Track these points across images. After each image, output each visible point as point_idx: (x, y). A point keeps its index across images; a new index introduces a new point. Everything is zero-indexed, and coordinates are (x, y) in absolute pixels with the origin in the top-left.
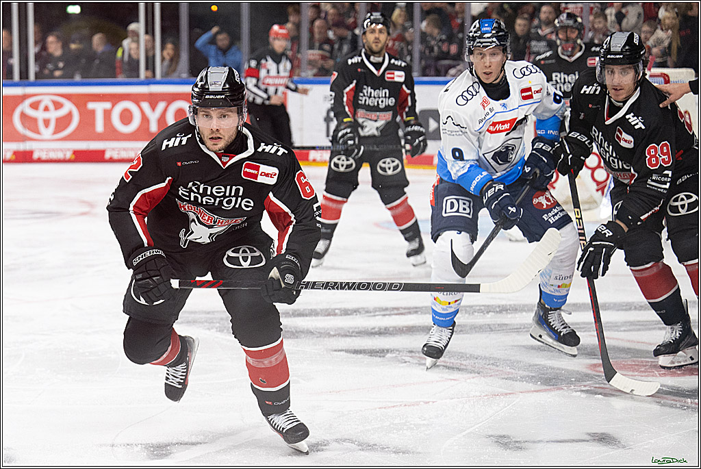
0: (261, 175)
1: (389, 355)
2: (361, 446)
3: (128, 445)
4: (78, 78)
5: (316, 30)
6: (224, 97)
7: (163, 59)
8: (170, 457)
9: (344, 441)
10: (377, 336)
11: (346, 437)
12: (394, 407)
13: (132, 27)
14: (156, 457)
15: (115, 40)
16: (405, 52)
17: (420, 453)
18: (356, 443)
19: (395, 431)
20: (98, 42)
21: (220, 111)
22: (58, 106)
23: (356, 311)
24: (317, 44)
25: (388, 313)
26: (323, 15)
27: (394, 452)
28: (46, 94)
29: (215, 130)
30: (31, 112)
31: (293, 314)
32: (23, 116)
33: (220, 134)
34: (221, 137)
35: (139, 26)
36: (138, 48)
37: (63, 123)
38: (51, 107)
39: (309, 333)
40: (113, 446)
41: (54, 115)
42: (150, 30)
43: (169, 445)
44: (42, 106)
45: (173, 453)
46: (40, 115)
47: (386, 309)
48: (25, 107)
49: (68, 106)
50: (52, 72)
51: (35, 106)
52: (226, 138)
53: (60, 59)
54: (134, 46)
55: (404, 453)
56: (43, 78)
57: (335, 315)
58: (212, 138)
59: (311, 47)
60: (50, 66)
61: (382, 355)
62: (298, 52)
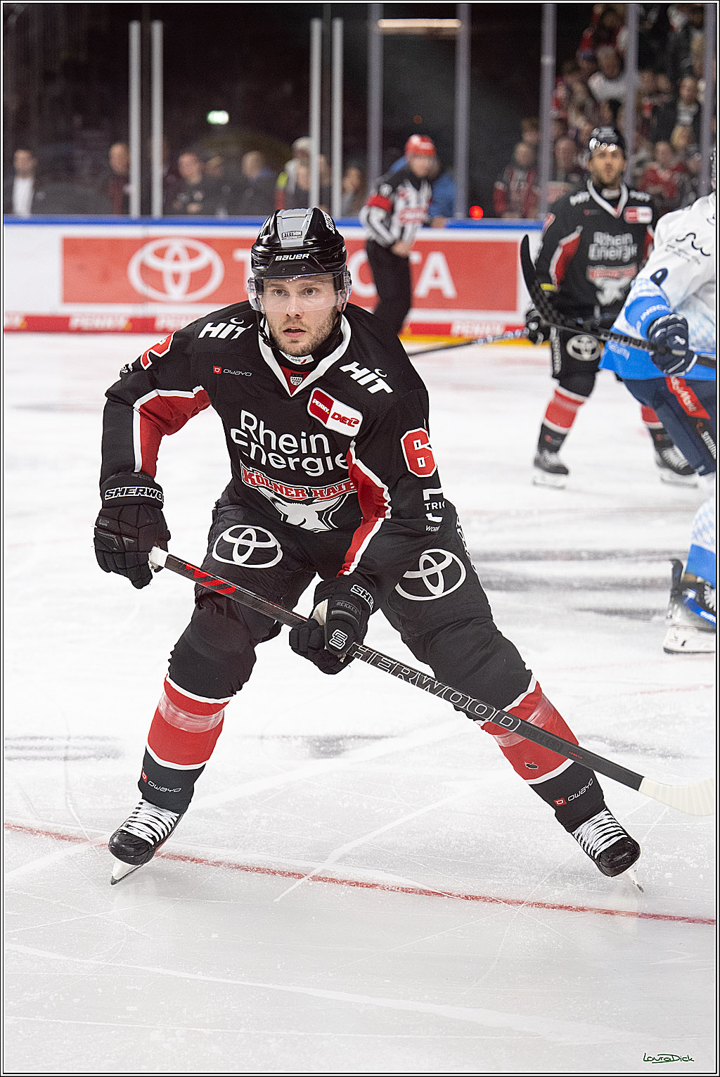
0: (333, 417)
1: (656, 618)
2: (614, 745)
3: (284, 737)
4: (222, 215)
5: (561, 155)
6: (307, 256)
7: (343, 190)
8: (342, 755)
9: (590, 738)
10: (640, 591)
11: (593, 733)
12: (661, 691)
13: (301, 144)
14: (323, 755)
15: (276, 162)
16: (688, 188)
17: (698, 758)
18: (607, 741)
19: (662, 726)
20: (251, 164)
21: (303, 281)
22: (193, 254)
23: (610, 555)
24: (561, 174)
25: (656, 557)
26: (572, 132)
27: (662, 756)
28: (177, 236)
29: (293, 316)
30: (154, 263)
31: (521, 557)
32: (144, 268)
33: (302, 323)
34: (303, 328)
35: (310, 144)
36: (308, 174)
37: (199, 278)
38: (184, 255)
39: (543, 584)
40: (262, 737)
41: (187, 267)
42: (326, 148)
43: (342, 739)
44: (170, 254)
45: (347, 750)
46: (167, 266)
47: (654, 553)
48: (146, 255)
49: (208, 256)
50: (185, 205)
51: (160, 253)
52: (314, 333)
53: (197, 187)
54: (302, 171)
55: (674, 757)
56: (173, 214)
57: (580, 559)
58: (288, 331)
59: (554, 178)
60: (183, 197)
61: (646, 617)
62: (536, 184)
